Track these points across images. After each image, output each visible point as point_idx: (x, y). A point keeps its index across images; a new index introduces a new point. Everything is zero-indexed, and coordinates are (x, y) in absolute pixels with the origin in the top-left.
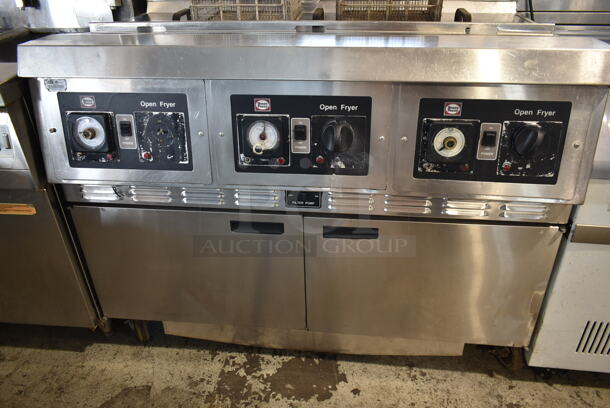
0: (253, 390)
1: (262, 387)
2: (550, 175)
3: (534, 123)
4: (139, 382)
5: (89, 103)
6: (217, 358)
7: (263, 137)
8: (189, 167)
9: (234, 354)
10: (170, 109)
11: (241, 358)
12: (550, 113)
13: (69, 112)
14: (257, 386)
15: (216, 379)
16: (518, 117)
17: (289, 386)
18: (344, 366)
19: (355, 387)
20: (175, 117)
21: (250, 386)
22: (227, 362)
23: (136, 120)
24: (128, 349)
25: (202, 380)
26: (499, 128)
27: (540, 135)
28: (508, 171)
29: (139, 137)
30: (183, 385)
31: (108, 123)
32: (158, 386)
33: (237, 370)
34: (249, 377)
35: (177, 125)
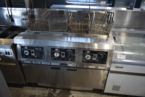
0: (54, 96)
1: (56, 95)
2: (105, 63)
3: (102, 55)
4: (33, 94)
5: (26, 48)
6: (48, 90)
7: (57, 55)
8: (44, 59)
9: (51, 89)
10: (40, 49)
11: (52, 90)
12: (104, 53)
13: (23, 49)
14: (55, 95)
15: (47, 94)
16: (99, 54)
17: (61, 95)
18: (71, 92)
19: (73, 96)
20: (41, 51)
21: (54, 95)
22: (50, 91)
23: (34, 51)
24: (31, 88)
25: (45, 94)
26: (96, 55)
27: (102, 57)
28: (98, 62)
29: (35, 54)
30: (41, 95)
31: (29, 51)
32: (37, 95)
33: (51, 92)
34: (54, 94)
35: (42, 52)
